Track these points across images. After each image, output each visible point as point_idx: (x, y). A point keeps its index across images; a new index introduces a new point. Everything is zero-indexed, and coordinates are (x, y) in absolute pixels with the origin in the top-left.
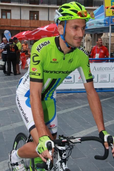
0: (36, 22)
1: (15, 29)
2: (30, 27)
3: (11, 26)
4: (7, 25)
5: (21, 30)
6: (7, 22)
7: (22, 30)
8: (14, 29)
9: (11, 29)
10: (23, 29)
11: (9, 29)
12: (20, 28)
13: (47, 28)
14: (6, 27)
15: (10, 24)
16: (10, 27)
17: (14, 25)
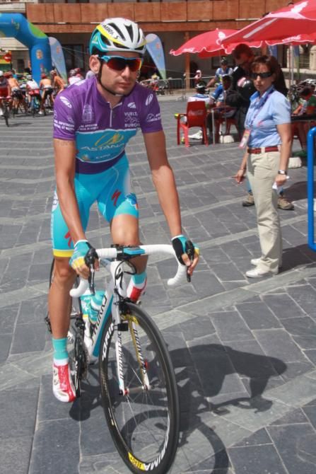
0: (229, 7)
1: (172, 28)
2: (211, 21)
3: (161, 22)
4: (150, 20)
5: (189, 29)
6: (152, 12)
7: (190, 32)
8: (170, 30)
9: (162, 29)
10: (192, 28)
11: (155, 31)
12: (186, 24)
13: (304, 9)
14: (150, 25)
15: (161, 17)
16: (159, 24)
17: (170, 17)
